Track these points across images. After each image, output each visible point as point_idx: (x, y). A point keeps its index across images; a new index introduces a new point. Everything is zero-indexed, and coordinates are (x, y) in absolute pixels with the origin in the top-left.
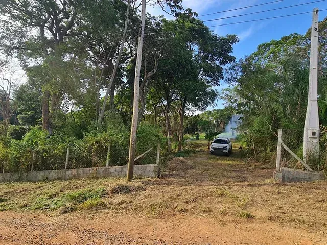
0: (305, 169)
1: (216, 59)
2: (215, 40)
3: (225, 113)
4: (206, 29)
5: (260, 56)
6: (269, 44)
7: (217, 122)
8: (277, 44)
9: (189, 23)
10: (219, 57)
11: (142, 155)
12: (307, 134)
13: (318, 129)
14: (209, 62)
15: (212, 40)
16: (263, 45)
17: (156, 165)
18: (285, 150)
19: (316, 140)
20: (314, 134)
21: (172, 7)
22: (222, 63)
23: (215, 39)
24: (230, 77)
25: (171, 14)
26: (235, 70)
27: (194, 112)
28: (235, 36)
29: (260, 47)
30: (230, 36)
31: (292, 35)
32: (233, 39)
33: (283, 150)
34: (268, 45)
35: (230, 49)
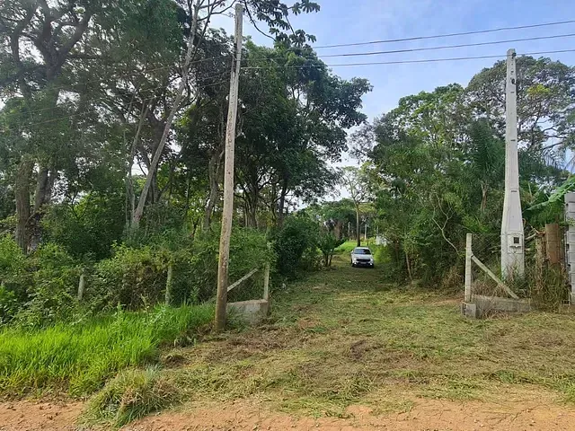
0: (509, 297)
1: (335, 118)
2: (335, 85)
3: (343, 208)
4: (322, 66)
5: (402, 116)
6: (416, 97)
7: (329, 223)
8: (429, 98)
9: (294, 53)
10: (340, 114)
11: (235, 284)
12: (506, 241)
13: (522, 233)
14: (324, 122)
15: (330, 84)
16: (408, 98)
17: (263, 301)
18: (477, 267)
19: (521, 251)
20: (516, 240)
21: (271, 23)
22: (344, 124)
23: (334, 83)
24: (359, 148)
25: (270, 34)
26: (367, 137)
27: (296, 207)
28: (365, 80)
29: (402, 101)
30: (359, 80)
31: (451, 86)
32: (362, 86)
33: (475, 268)
34: (415, 100)
35: (358, 101)
